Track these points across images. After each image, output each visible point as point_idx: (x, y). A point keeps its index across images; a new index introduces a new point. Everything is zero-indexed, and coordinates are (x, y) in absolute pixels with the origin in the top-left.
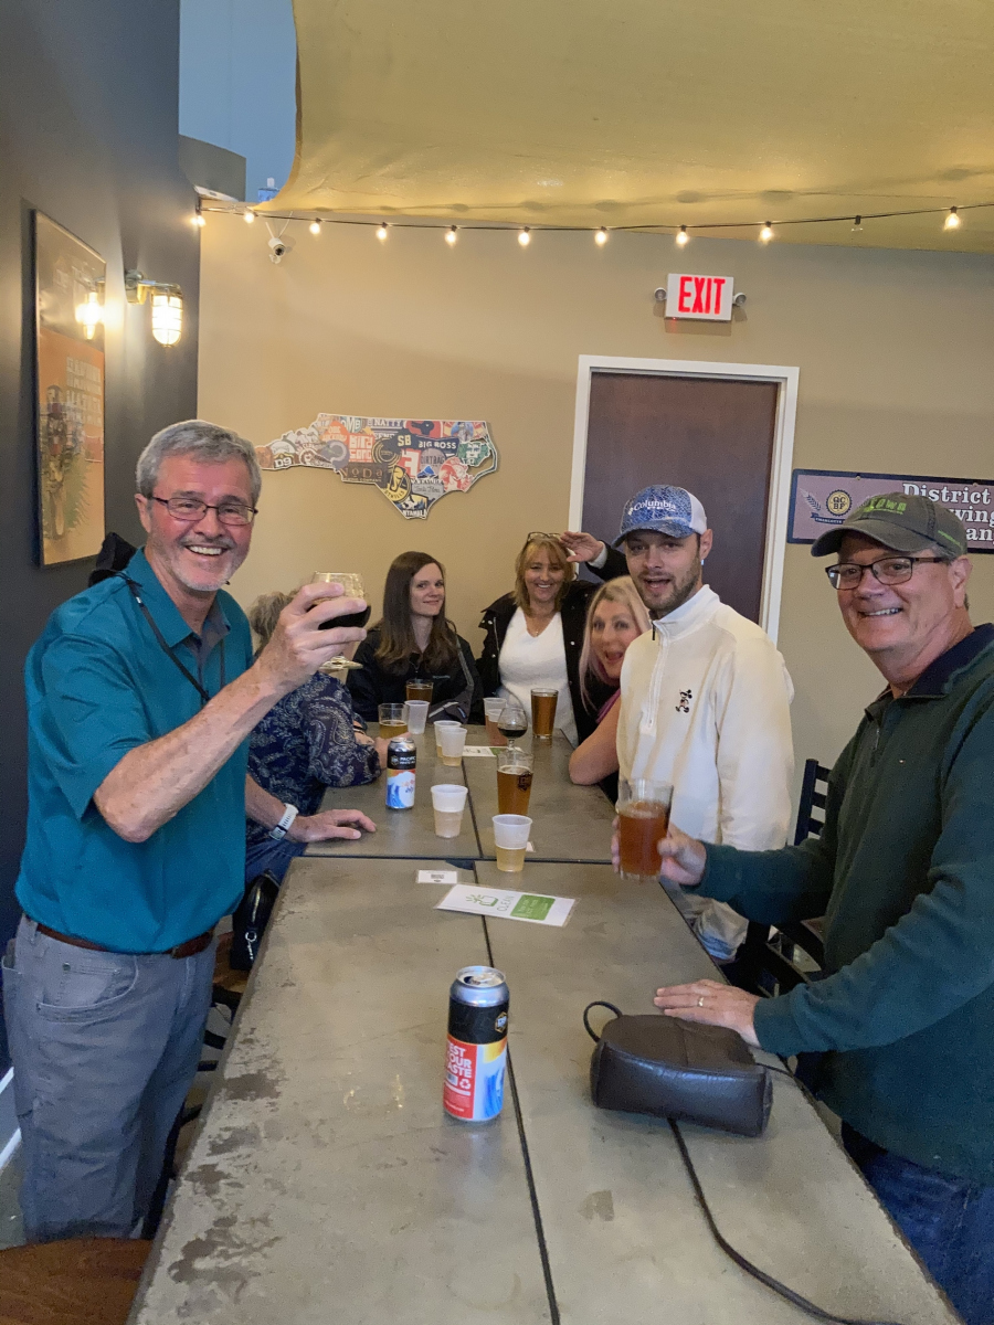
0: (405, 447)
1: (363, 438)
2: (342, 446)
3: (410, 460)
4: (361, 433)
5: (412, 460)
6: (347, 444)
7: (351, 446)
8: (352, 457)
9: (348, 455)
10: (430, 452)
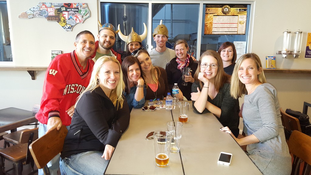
0: (64, 11)
1: (52, 9)
2: (46, 11)
3: (65, 14)
4: (51, 7)
5: (66, 14)
6: (47, 10)
7: (48, 11)
8: (49, 14)
9: (48, 13)
10: (70, 12)
